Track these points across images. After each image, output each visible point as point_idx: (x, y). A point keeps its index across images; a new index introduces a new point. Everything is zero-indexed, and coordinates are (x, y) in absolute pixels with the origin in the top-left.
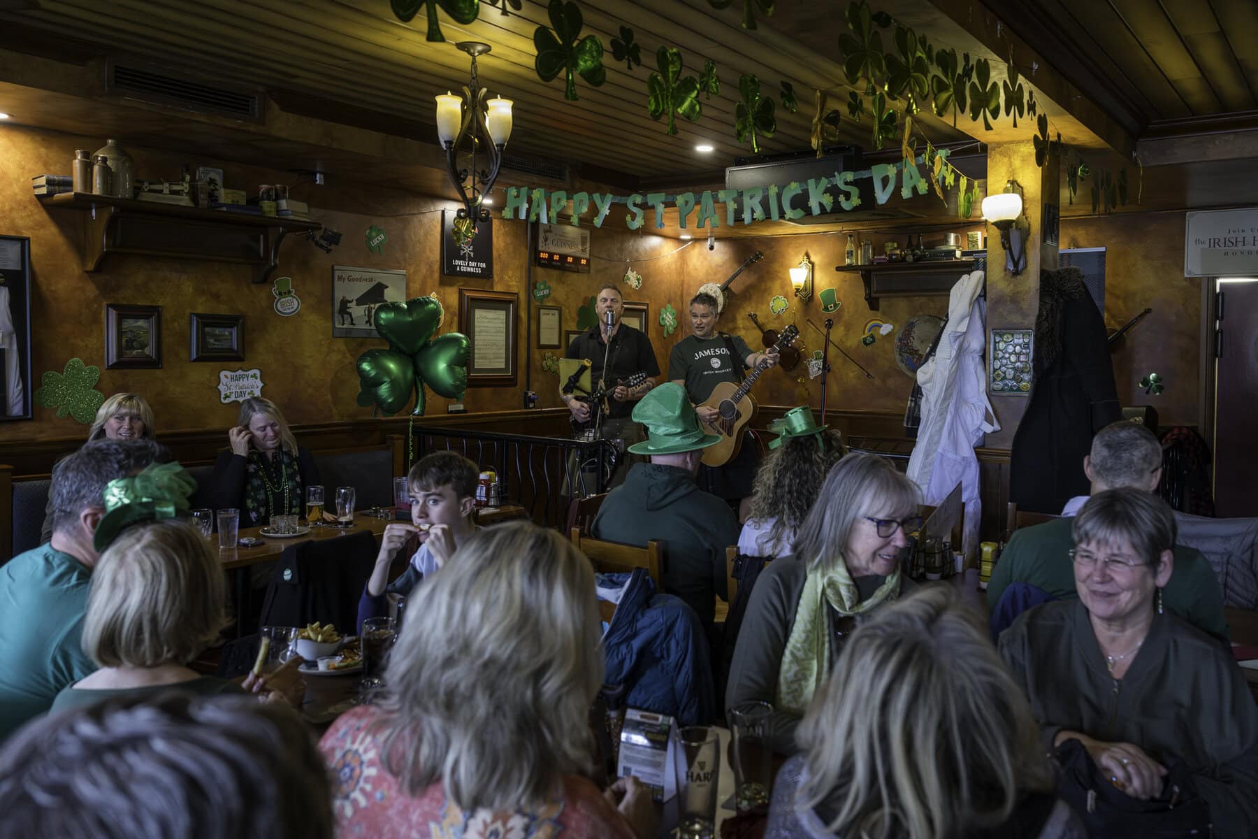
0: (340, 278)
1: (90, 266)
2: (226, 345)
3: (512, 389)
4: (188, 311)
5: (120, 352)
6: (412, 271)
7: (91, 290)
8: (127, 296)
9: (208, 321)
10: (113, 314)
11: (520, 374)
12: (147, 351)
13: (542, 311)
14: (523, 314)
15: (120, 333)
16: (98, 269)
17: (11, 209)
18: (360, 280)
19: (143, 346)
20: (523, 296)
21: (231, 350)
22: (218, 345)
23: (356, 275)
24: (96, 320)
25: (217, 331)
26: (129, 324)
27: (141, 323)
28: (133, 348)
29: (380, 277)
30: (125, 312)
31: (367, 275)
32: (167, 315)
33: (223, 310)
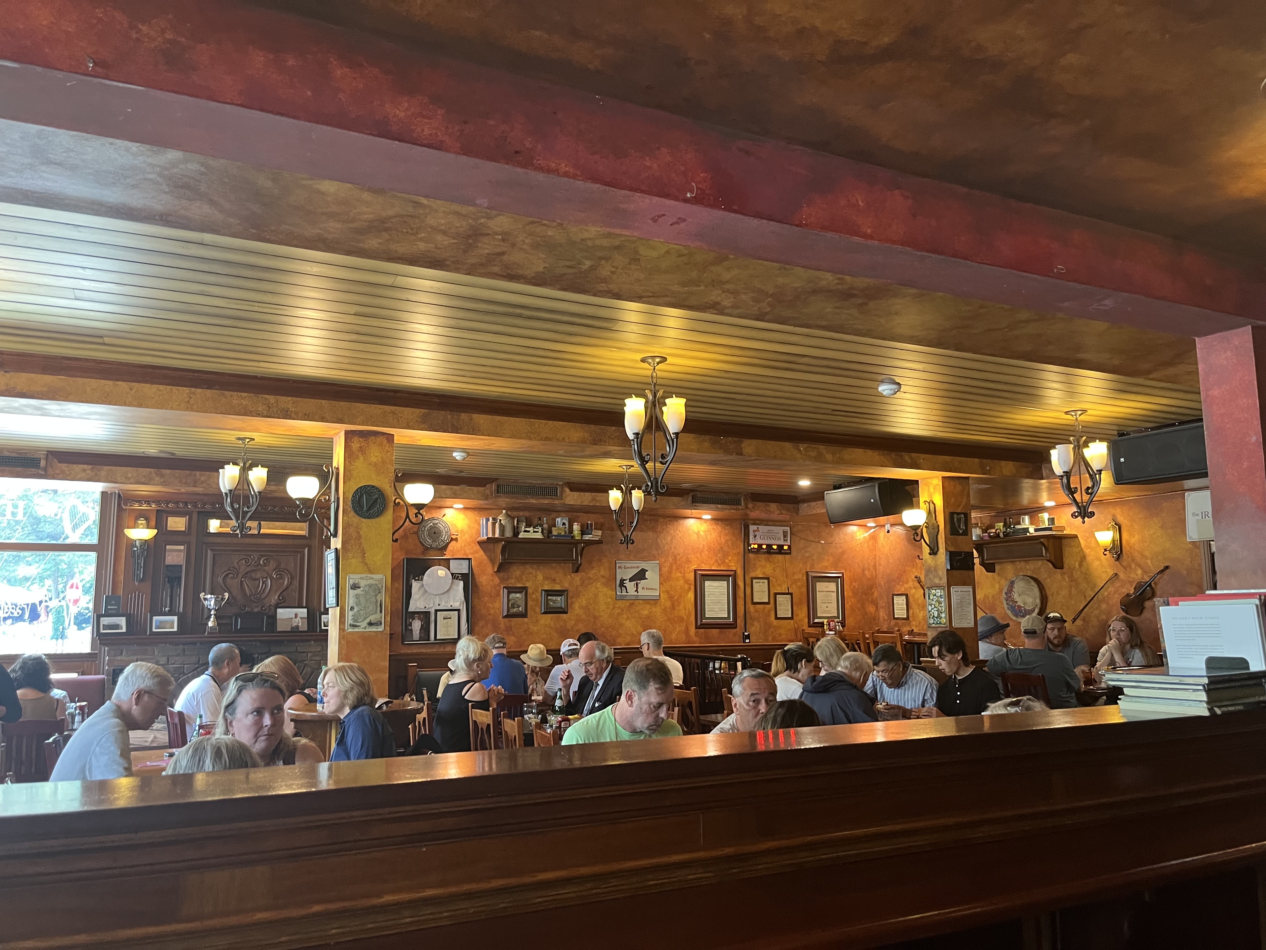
0: (619, 567)
1: (496, 570)
2: (558, 605)
3: (734, 630)
4: (540, 589)
5: (508, 611)
6: (663, 560)
7: (497, 580)
8: (512, 583)
9: (549, 593)
10: (506, 591)
11: (738, 621)
12: (520, 609)
13: (754, 581)
14: (741, 583)
15: (508, 600)
16: (498, 571)
17: (465, 546)
18: (631, 568)
19: (519, 607)
20: (740, 573)
21: (562, 608)
22: (555, 605)
23: (628, 565)
24: (498, 595)
25: (554, 598)
26: (512, 596)
27: (518, 595)
28: (514, 608)
29: (643, 565)
30: (511, 590)
31: (634, 565)
32: (530, 591)
33: (558, 587)
